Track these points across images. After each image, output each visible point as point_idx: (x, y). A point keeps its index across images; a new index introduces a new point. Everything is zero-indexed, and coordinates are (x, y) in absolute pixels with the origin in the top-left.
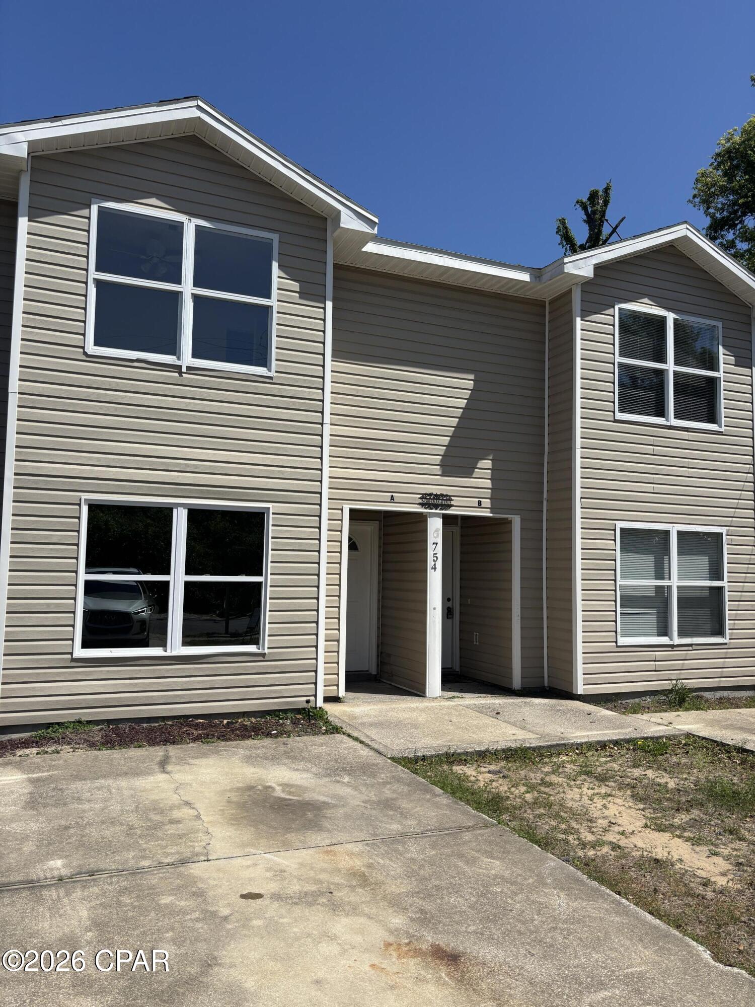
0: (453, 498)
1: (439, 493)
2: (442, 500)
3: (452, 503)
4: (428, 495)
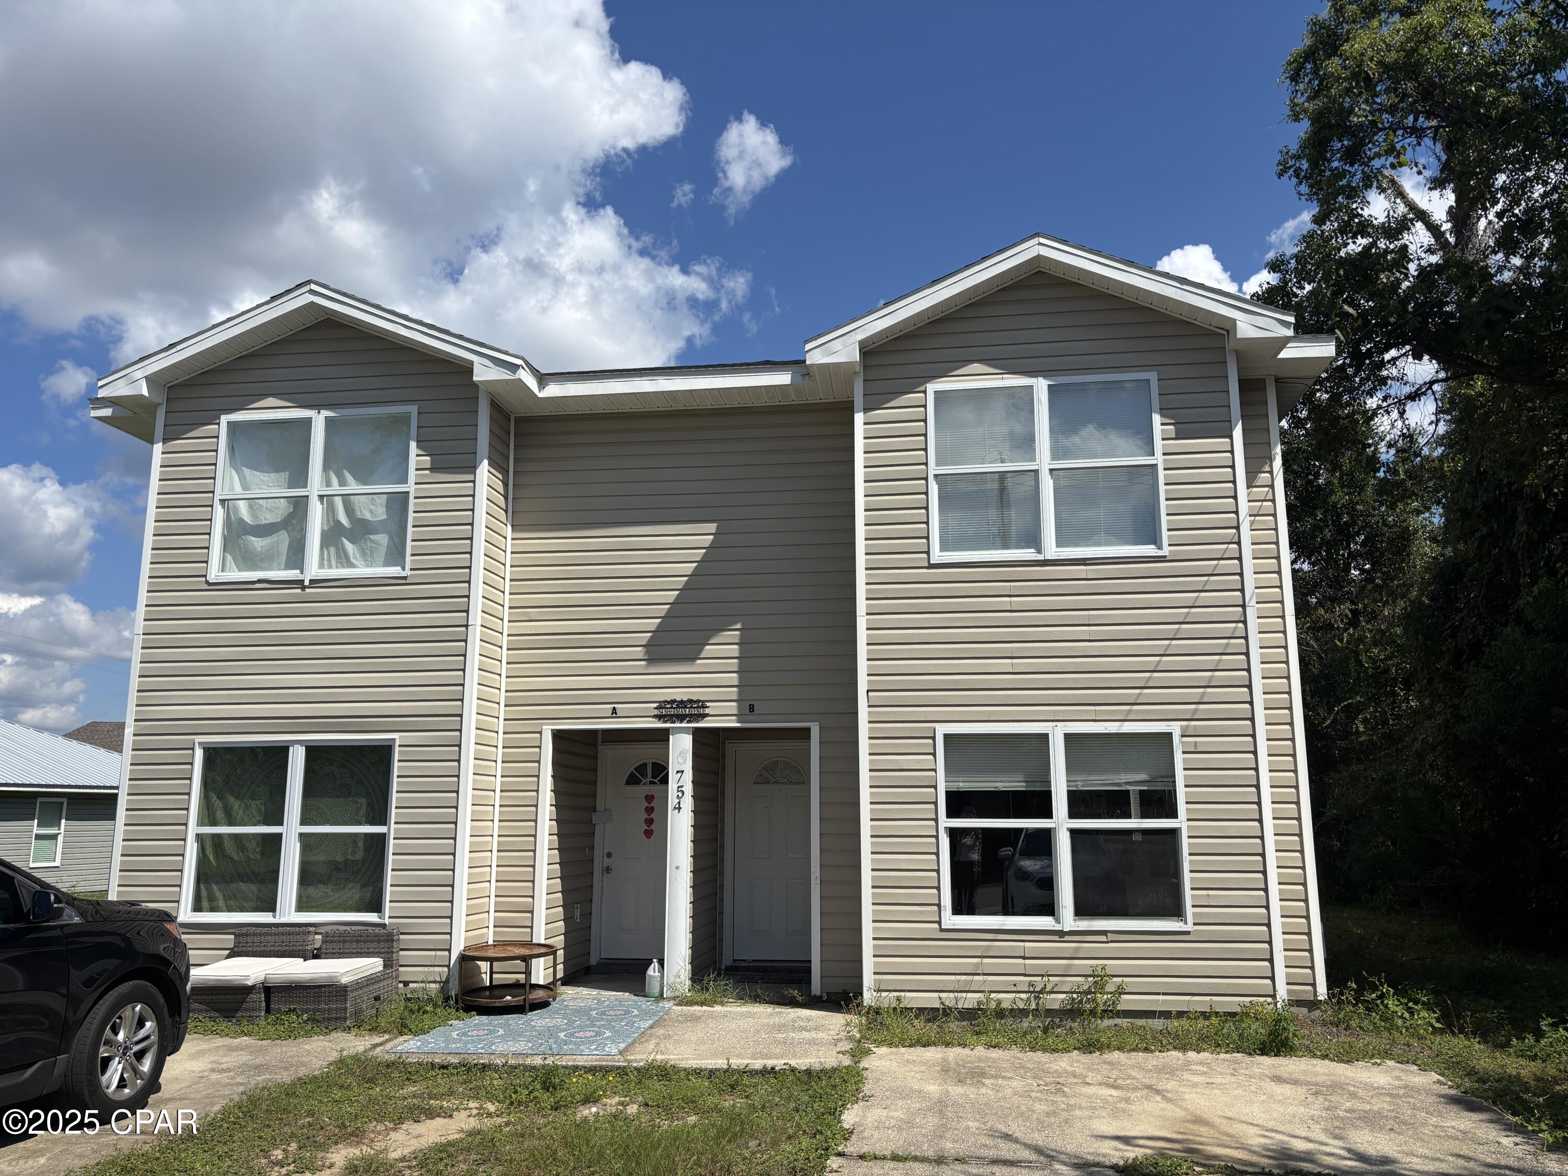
0: (708, 704)
1: (685, 699)
2: (692, 707)
3: (707, 711)
4: (668, 702)
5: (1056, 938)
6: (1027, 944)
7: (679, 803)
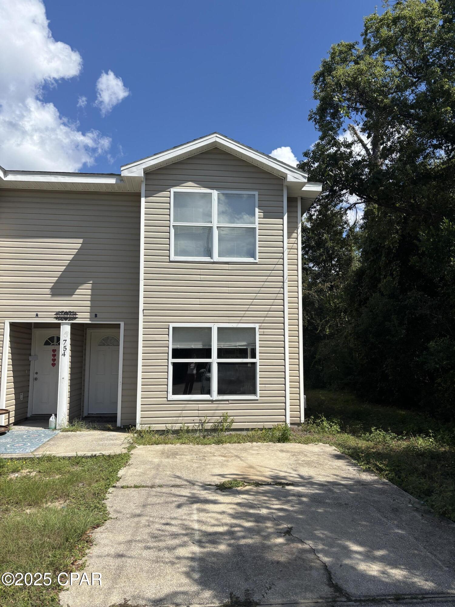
0: (77, 313)
1: (68, 311)
2: (70, 314)
3: (77, 316)
4: (60, 312)
5: (210, 403)
6: (200, 405)
7: (64, 353)
